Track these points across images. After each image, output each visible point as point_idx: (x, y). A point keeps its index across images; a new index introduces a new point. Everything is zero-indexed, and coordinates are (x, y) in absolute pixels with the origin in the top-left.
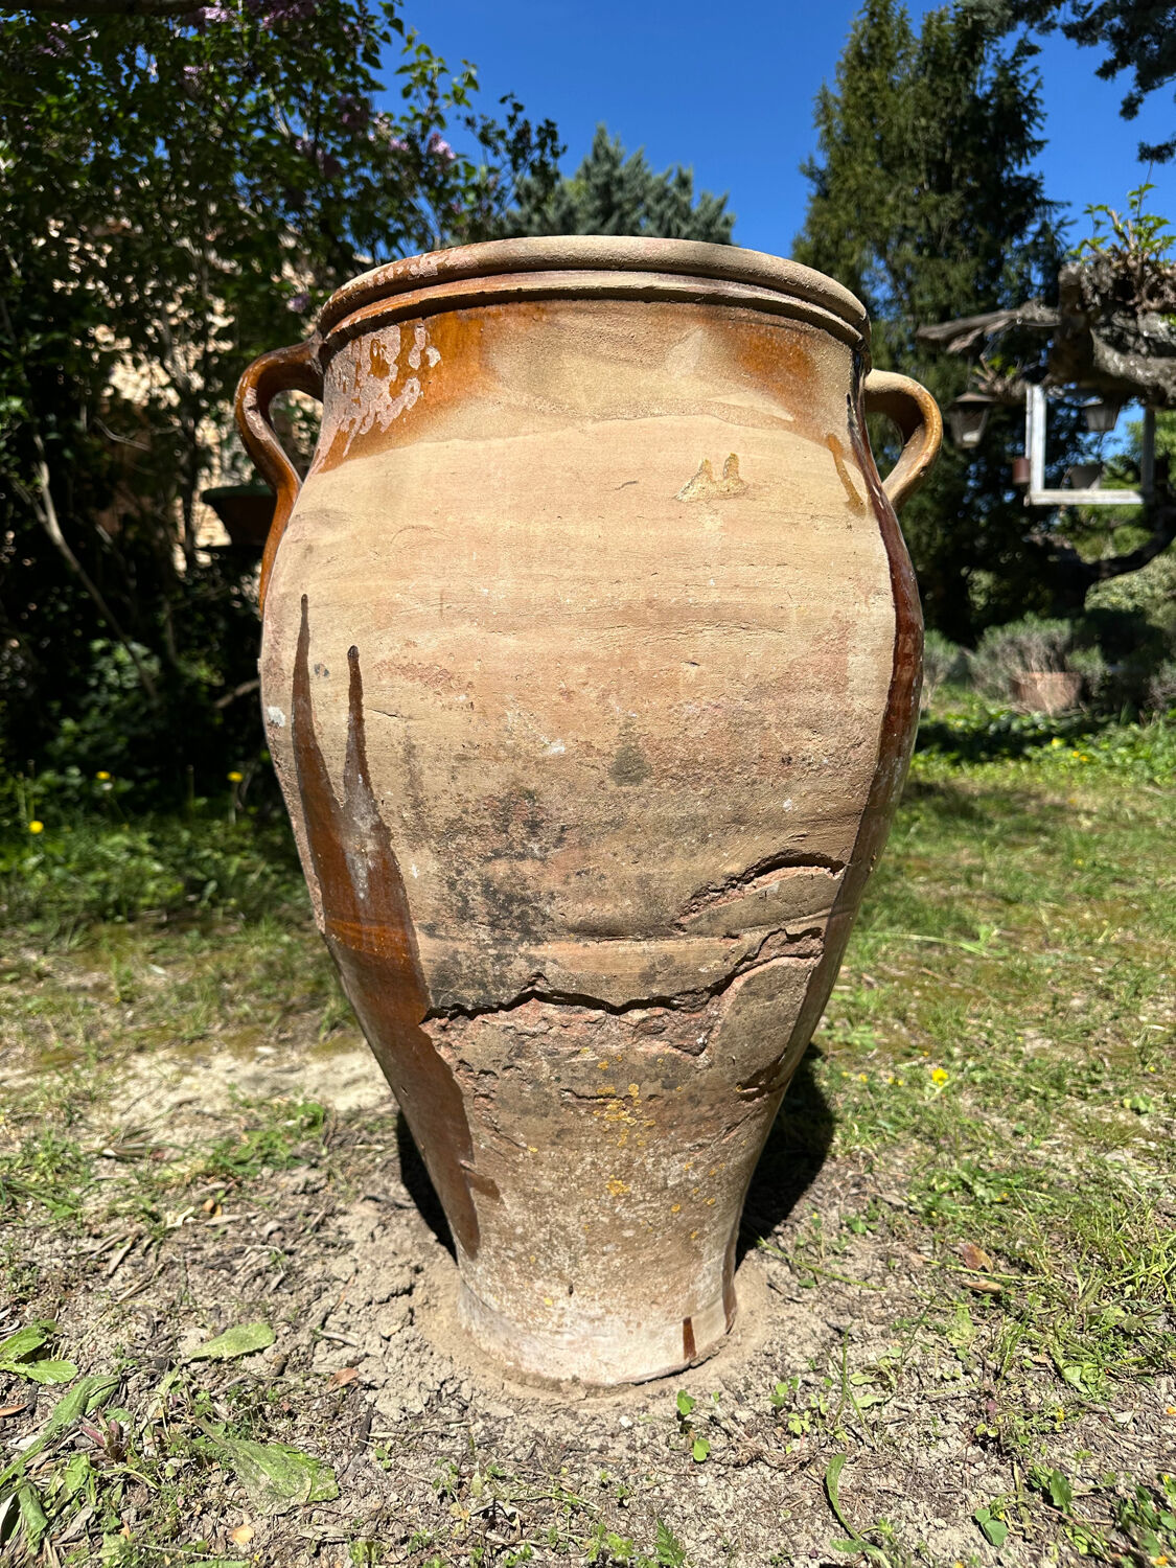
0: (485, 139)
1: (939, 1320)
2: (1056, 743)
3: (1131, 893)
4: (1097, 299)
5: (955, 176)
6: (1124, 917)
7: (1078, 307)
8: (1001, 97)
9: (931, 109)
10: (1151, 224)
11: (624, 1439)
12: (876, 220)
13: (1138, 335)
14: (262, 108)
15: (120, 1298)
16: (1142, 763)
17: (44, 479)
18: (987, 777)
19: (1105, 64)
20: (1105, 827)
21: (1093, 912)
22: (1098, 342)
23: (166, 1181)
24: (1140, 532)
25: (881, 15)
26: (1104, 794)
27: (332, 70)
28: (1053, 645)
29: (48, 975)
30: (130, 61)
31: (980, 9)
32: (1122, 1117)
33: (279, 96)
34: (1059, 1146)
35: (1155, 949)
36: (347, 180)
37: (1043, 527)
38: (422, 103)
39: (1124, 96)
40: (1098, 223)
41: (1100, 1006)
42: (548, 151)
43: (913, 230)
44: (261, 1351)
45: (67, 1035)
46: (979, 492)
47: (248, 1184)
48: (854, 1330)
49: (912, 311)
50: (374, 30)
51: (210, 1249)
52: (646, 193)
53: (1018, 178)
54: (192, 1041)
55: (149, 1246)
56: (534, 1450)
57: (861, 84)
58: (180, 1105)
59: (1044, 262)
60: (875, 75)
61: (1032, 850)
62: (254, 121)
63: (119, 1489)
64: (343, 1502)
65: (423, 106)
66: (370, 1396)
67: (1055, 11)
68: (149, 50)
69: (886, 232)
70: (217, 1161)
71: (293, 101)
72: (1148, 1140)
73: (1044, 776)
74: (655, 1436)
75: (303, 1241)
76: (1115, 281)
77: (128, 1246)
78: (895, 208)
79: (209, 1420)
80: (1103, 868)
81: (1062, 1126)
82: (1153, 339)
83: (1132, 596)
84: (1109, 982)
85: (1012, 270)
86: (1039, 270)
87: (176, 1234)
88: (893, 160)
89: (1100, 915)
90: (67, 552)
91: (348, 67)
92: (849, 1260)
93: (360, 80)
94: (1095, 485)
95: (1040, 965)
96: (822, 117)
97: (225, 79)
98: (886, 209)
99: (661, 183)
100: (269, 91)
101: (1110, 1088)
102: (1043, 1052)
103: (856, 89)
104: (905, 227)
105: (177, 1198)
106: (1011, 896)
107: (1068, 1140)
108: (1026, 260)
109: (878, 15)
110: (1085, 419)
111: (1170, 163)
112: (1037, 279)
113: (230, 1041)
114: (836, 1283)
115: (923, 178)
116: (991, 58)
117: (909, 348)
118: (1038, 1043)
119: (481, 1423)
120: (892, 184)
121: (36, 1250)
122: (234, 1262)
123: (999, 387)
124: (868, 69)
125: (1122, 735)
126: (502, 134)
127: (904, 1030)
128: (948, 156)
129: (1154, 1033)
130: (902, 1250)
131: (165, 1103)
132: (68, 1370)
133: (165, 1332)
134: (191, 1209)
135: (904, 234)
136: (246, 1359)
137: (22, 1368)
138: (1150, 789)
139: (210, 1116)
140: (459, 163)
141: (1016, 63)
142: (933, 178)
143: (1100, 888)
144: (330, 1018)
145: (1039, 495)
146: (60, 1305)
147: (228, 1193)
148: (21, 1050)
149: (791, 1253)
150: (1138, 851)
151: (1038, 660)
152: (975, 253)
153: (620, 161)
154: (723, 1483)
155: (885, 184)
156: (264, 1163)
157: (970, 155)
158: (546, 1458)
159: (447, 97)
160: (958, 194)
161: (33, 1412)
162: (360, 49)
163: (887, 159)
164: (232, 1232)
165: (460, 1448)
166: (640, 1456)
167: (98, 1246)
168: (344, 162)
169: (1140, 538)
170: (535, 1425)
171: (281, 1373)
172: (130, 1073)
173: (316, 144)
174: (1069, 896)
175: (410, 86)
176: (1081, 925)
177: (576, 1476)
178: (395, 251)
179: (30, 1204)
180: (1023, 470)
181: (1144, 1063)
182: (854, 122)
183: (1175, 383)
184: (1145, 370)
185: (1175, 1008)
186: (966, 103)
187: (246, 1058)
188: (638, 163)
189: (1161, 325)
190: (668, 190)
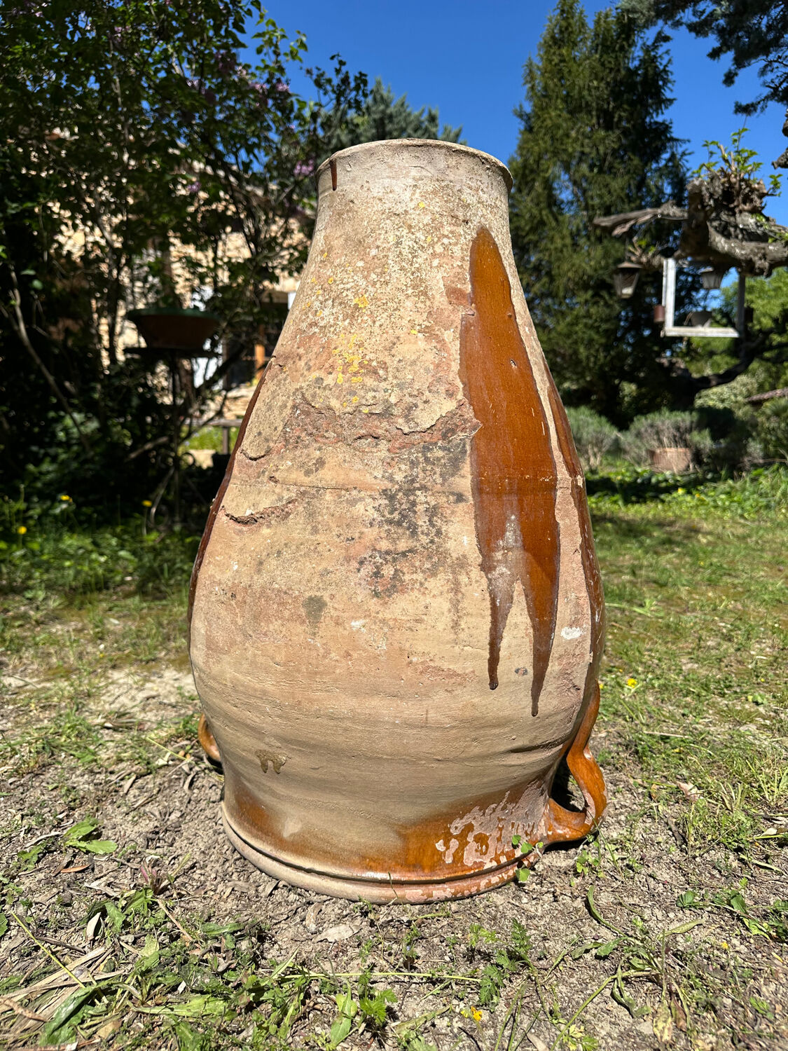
0: (318, 84)
2: (681, 491)
3: (736, 581)
4: (712, 202)
5: (616, 120)
6: (734, 595)
7: (699, 207)
8: (645, 69)
9: (601, 75)
10: (745, 155)
12: (564, 147)
13: (736, 226)
14: (166, 57)
15: (135, 807)
16: (735, 504)
17: (17, 302)
18: (636, 512)
19: (714, 50)
20: (716, 543)
21: (714, 592)
22: (711, 230)
24: (727, 359)
25: (568, 13)
26: (713, 523)
27: (211, 33)
28: (678, 429)
30: (74, 22)
31: (633, 10)
32: (747, 706)
33: (176, 50)
34: (711, 722)
35: (756, 614)
36: (219, 108)
37: (669, 353)
38: (269, 58)
39: (726, 71)
40: (712, 153)
41: (725, 645)
42: (361, 93)
43: (587, 155)
45: (63, 658)
46: (627, 329)
49: (586, 208)
50: (241, 7)
52: (407, 124)
53: (656, 123)
54: (147, 662)
57: (554, 57)
58: (148, 699)
59: (673, 179)
60: (564, 51)
61: (671, 556)
62: (159, 66)
65: (270, 60)
67: (682, 14)
68: (88, 15)
69: (570, 155)
71: (184, 54)
72: (765, 719)
73: (673, 512)
76: (723, 190)
77: (134, 778)
78: (577, 139)
80: (717, 567)
81: (711, 712)
82: (746, 230)
83: (723, 401)
84: (730, 631)
85: (652, 183)
86: (669, 184)
88: (576, 108)
89: (719, 593)
91: (223, 32)
93: (230, 41)
94: (707, 324)
95: (686, 622)
96: (528, 79)
97: (139, 37)
98: (570, 141)
99: (418, 118)
100: (169, 46)
101: (739, 691)
102: (693, 671)
103: (551, 61)
104: (583, 153)
105: (159, 750)
106: (661, 582)
107: (715, 719)
108: (660, 177)
109: (566, 12)
110: (699, 282)
111: (754, 115)
112: (668, 190)
113: (173, 662)
115: (594, 120)
116: (640, 43)
117: (583, 233)
118: (690, 666)
120: (575, 124)
121: (74, 780)
123: (644, 259)
124: (559, 48)
125: (723, 487)
126: (329, 81)
128: (611, 106)
129: (761, 660)
131: (137, 698)
132: (111, 846)
134: (170, 757)
135: (582, 157)
137: (83, 844)
138: (742, 521)
139: (169, 705)
140: (294, 99)
141: (655, 46)
142: (601, 121)
143: (718, 579)
145: (670, 330)
146: (97, 810)
147: (191, 748)
148: (35, 667)
150: (738, 557)
151: (668, 438)
152: (628, 171)
153: (390, 103)
155: (570, 124)
157: (625, 106)
159: (286, 54)
160: (618, 132)
161: (93, 869)
162: (231, 20)
163: (571, 107)
167: (114, 778)
168: (217, 96)
169: (728, 363)
172: (110, 681)
173: (200, 83)
174: (697, 583)
175: (262, 46)
176: (708, 599)
179: (63, 754)
180: (660, 313)
181: (757, 676)
182: (550, 82)
183: (760, 259)
184: (741, 249)
185: (773, 647)
186: (623, 72)
187: (185, 672)
188: (402, 105)
189: (751, 220)
190: (422, 122)
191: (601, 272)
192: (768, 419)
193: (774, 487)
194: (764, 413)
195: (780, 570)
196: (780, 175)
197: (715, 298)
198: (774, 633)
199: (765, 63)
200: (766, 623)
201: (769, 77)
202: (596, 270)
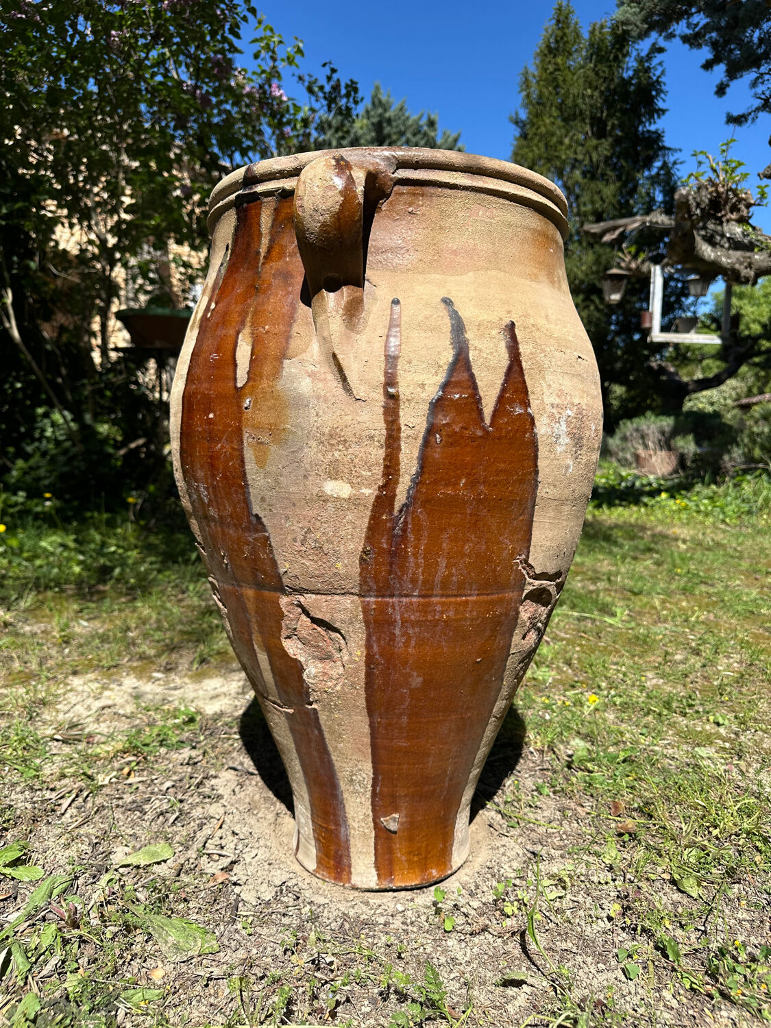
0: (310, 90)
1: (596, 848)
2: (664, 495)
3: (711, 590)
4: (698, 212)
5: (609, 128)
6: (707, 605)
7: (686, 216)
8: (639, 78)
9: (595, 84)
10: (733, 165)
11: (399, 918)
12: (557, 154)
13: (723, 236)
14: (161, 61)
15: (70, 828)
16: (718, 509)
17: (9, 299)
18: (619, 515)
19: (707, 62)
20: (695, 549)
21: (688, 602)
22: (698, 239)
23: (97, 756)
24: (718, 363)
25: (564, 22)
26: (694, 528)
27: (208, 38)
28: (663, 433)
29: (11, 624)
30: (74, 25)
31: (628, 23)
32: (708, 727)
33: (173, 54)
34: (669, 744)
35: (727, 625)
36: (215, 111)
37: (658, 357)
38: (267, 64)
39: (718, 82)
40: (700, 163)
41: (693, 660)
42: (351, 100)
43: (580, 162)
44: (165, 861)
45: (26, 663)
46: (617, 333)
47: (150, 758)
48: (543, 853)
49: (578, 214)
50: (237, 14)
51: (128, 798)
52: (406, 129)
53: (649, 131)
54: (109, 668)
55: (87, 796)
56: (342, 924)
57: (550, 66)
58: (103, 708)
59: (664, 187)
60: (559, 60)
61: (649, 562)
62: (156, 70)
63: (76, 945)
64: (222, 954)
65: (268, 65)
66: (237, 889)
67: (676, 26)
68: (86, 19)
69: (564, 162)
70: (131, 743)
71: (181, 58)
72: (724, 742)
73: (655, 516)
74: (419, 916)
75: (189, 794)
76: (710, 200)
77: (74, 796)
78: (570, 147)
79: (133, 902)
80: (694, 575)
81: (670, 732)
82: (732, 239)
83: (712, 404)
84: (699, 645)
85: (643, 191)
86: (661, 191)
87: (104, 789)
88: (569, 116)
89: (692, 603)
90: (23, 348)
91: (219, 37)
92: (539, 811)
93: (226, 46)
94: (693, 331)
95: (656, 634)
96: (524, 87)
97: (137, 41)
98: (564, 147)
99: (417, 122)
100: (166, 50)
101: (701, 710)
102: (657, 687)
103: (546, 70)
104: (576, 160)
105: (104, 766)
106: (635, 590)
107: (674, 741)
108: (652, 184)
109: (562, 19)
110: (688, 288)
111: (745, 126)
112: (659, 197)
113: (134, 669)
114: (531, 825)
115: (588, 128)
116: (634, 54)
117: (576, 238)
118: (654, 681)
119: (308, 907)
120: (568, 132)
121: (13, 797)
122: (145, 807)
123: (633, 265)
124: (555, 57)
125: (707, 492)
126: (321, 88)
127: (570, 671)
128: (604, 115)
129: (727, 677)
130: (572, 805)
131: (92, 707)
132: (38, 872)
133: (101, 850)
134: (115, 773)
135: (575, 164)
136: (155, 866)
137: (8, 871)
138: (722, 526)
139: (123, 716)
140: (290, 103)
141: (649, 58)
142: (595, 129)
143: (693, 587)
144: (201, 656)
145: (657, 336)
146: (31, 832)
147: (138, 764)
149: (502, 806)
150: (716, 564)
151: (654, 442)
152: (619, 178)
153: (390, 107)
154: (463, 945)
155: (564, 131)
156: (161, 745)
157: (618, 114)
158: (350, 929)
159: (283, 60)
160: (610, 140)
161: (15, 898)
162: (227, 26)
163: (566, 115)
164: (141, 787)
165: (296, 922)
166: (410, 928)
167: (53, 795)
168: (214, 100)
169: (718, 367)
170: (343, 909)
171: (178, 875)
172: (69, 688)
173: (196, 87)
174: (672, 592)
175: (259, 52)
176: (680, 609)
177: (370, 940)
178: (246, 159)
179: (7, 769)
180: (647, 319)
181: (721, 695)
182: (545, 90)
183: (746, 268)
184: (727, 258)
185: (740, 662)
186: (616, 80)
187: (145, 680)
188: (401, 109)
189: (738, 230)
190: (421, 127)
191: (592, 277)
192: (756, 422)
193: (756, 494)
194: (752, 417)
195: (756, 579)
196: (767, 186)
197: (706, 303)
198: (742, 648)
199: (756, 75)
200: (736, 636)
201: (760, 89)
202: (587, 275)
